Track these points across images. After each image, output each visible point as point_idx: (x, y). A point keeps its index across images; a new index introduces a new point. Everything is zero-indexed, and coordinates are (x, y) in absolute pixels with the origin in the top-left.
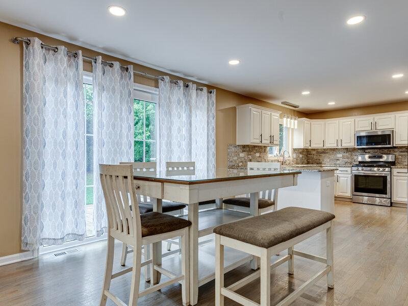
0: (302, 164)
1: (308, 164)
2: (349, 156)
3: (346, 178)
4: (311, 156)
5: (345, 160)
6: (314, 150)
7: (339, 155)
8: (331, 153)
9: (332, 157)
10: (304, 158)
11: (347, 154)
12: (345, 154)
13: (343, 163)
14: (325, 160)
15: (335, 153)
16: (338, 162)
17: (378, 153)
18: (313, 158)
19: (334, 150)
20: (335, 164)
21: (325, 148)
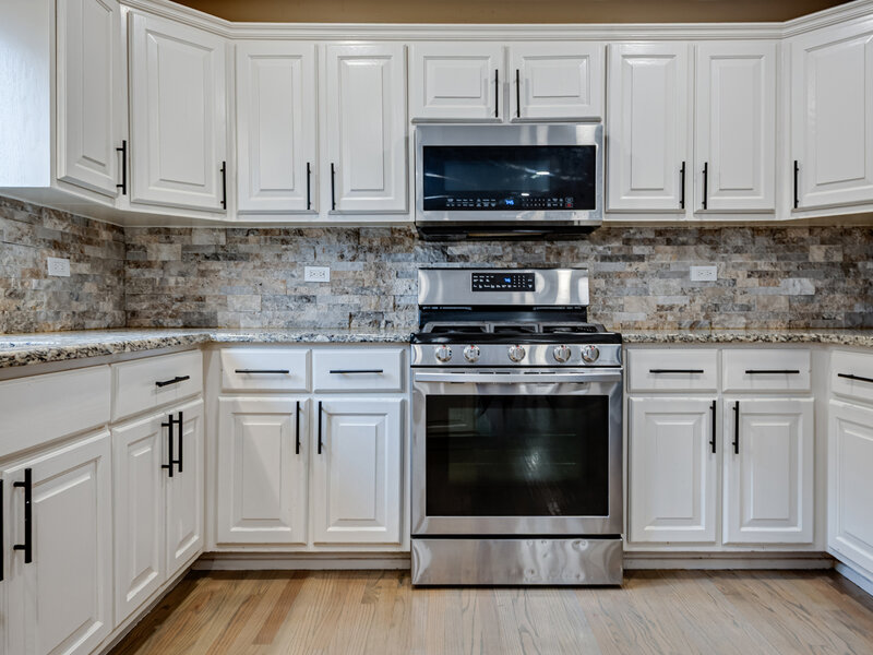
0: (79, 328)
1: (126, 326)
2: (368, 277)
3: (372, 423)
4: (148, 275)
5: (344, 299)
6: (163, 231)
7: (316, 273)
8: (268, 255)
9: (275, 281)
10: (90, 288)
11: (358, 265)
12: (346, 266)
13: (338, 316)
14: (235, 302)
15: (290, 257)
16: (310, 313)
18: (158, 290)
19: (285, 236)
20: (292, 326)
21: (231, 217)
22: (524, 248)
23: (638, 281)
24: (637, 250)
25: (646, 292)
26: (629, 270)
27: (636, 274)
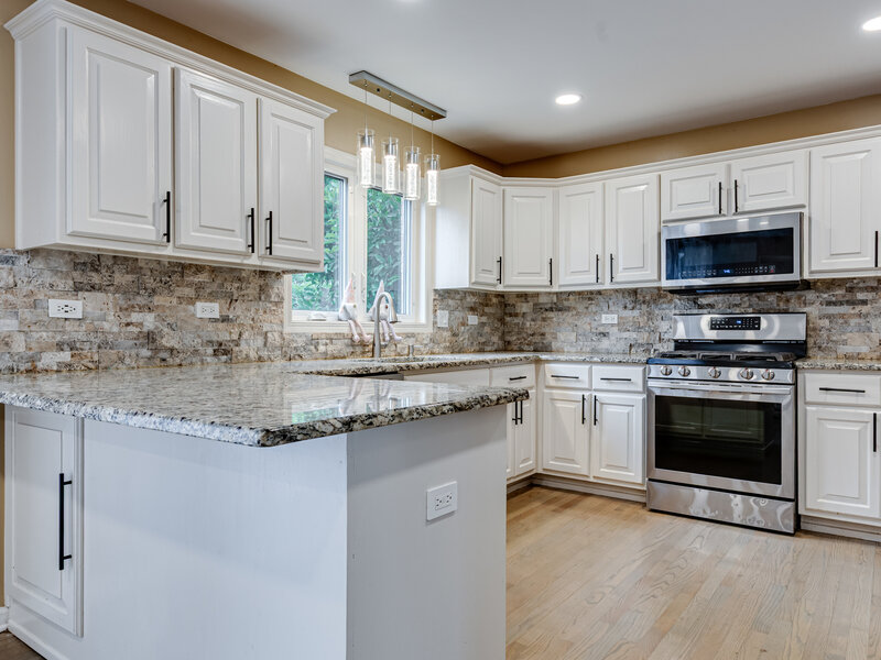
0: (481, 351)
1: (505, 350)
2: (643, 321)
3: (627, 410)
4: (516, 321)
5: (626, 335)
6: (524, 296)
7: (609, 318)
8: (581, 308)
9: (584, 323)
10: (487, 329)
11: (636, 313)
12: (628, 313)
13: (623, 346)
14: (561, 336)
15: (593, 308)
16: (605, 344)
17: (744, 306)
18: (521, 329)
19: (590, 296)
20: (594, 351)
21: (555, 289)
22: (758, 297)
23: (862, 321)
24: (860, 296)
25: (869, 329)
26: (852, 312)
27: (860, 315)
